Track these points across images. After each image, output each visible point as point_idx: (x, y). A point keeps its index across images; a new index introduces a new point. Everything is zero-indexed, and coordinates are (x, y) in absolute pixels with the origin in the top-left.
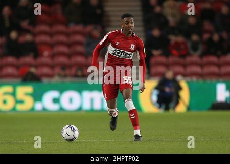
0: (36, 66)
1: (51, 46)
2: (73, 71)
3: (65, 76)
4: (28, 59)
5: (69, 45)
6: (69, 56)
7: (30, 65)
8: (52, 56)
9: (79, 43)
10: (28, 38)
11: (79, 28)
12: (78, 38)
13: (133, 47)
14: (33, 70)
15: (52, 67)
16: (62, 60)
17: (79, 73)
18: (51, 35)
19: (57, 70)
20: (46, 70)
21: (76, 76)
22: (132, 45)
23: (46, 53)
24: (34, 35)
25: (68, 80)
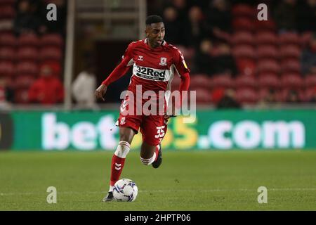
0: (235, 88)
1: (254, 61)
2: (285, 94)
3: (274, 101)
4: (224, 79)
5: (279, 60)
6: (279, 75)
7: (226, 87)
8: (256, 75)
9: (293, 57)
10: (224, 50)
11: (292, 36)
12: (292, 50)
13: (163, 61)
14: (231, 93)
15: (256, 89)
16: (270, 79)
17: (293, 98)
18: (254, 45)
19: (264, 93)
20: (247, 93)
21: (288, 101)
22: (162, 59)
23: (248, 70)
24: (232, 45)
25: (278, 107)
